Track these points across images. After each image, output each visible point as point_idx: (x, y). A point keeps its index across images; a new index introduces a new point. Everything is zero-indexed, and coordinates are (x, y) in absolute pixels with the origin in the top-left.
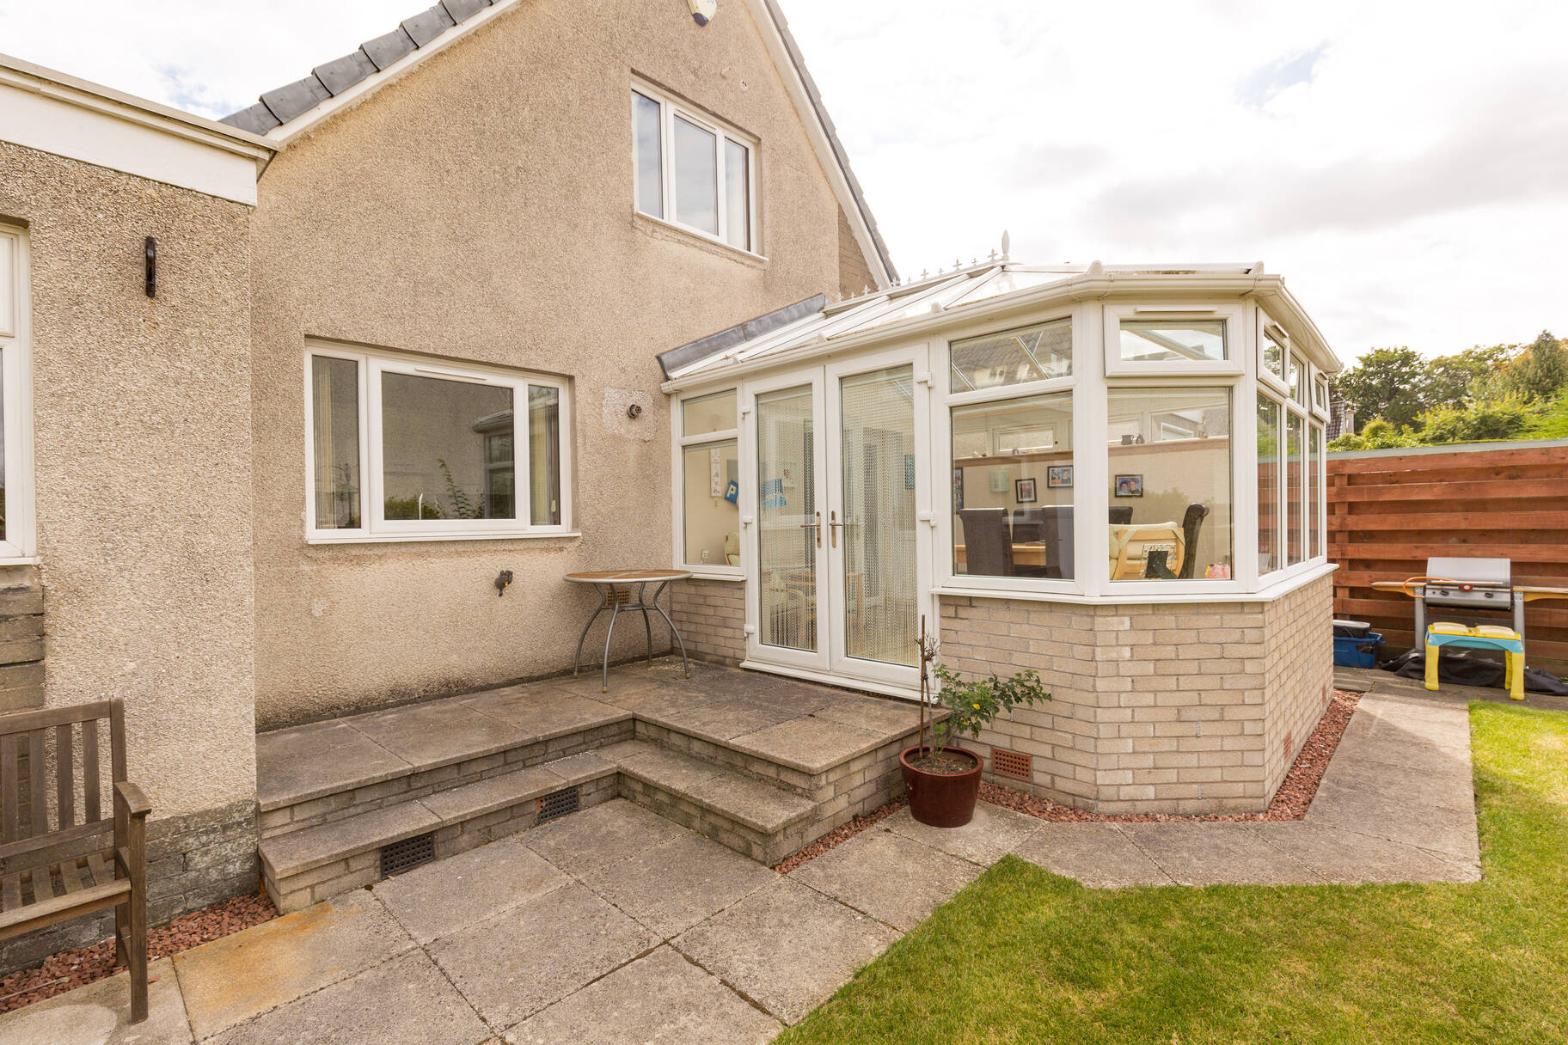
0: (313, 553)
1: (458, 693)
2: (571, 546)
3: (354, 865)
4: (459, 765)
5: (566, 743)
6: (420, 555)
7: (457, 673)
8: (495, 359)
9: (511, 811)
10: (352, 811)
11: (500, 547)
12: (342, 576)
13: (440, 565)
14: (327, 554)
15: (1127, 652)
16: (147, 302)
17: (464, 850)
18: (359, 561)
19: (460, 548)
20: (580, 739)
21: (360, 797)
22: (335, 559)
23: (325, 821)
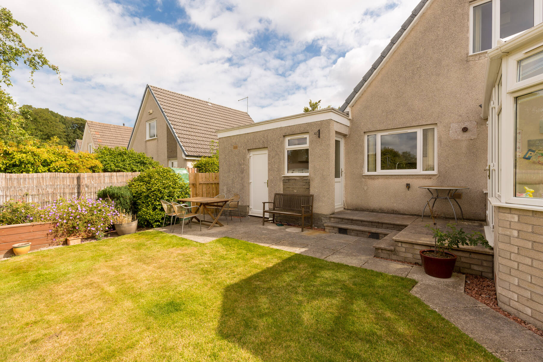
0: (364, 177)
1: (396, 214)
2: (434, 177)
3: (335, 229)
4: (362, 221)
5: (388, 226)
6: (386, 178)
7: (396, 209)
8: (408, 125)
9: (363, 232)
10: (342, 222)
11: (409, 177)
12: (370, 182)
13: (392, 181)
14: (367, 177)
15: (515, 233)
16: (318, 139)
17: (352, 235)
18: (373, 179)
19: (397, 177)
20: (392, 226)
21: (344, 220)
22: (368, 178)
23: (338, 223)
